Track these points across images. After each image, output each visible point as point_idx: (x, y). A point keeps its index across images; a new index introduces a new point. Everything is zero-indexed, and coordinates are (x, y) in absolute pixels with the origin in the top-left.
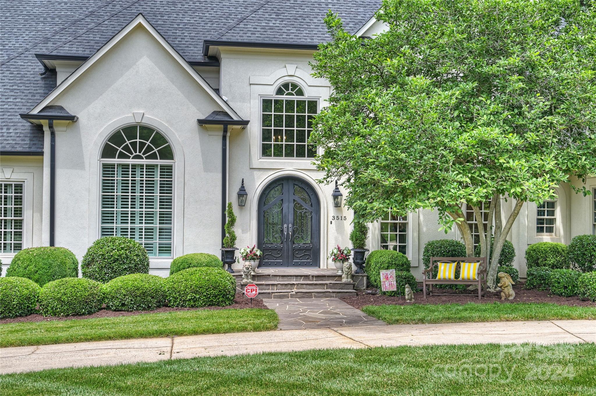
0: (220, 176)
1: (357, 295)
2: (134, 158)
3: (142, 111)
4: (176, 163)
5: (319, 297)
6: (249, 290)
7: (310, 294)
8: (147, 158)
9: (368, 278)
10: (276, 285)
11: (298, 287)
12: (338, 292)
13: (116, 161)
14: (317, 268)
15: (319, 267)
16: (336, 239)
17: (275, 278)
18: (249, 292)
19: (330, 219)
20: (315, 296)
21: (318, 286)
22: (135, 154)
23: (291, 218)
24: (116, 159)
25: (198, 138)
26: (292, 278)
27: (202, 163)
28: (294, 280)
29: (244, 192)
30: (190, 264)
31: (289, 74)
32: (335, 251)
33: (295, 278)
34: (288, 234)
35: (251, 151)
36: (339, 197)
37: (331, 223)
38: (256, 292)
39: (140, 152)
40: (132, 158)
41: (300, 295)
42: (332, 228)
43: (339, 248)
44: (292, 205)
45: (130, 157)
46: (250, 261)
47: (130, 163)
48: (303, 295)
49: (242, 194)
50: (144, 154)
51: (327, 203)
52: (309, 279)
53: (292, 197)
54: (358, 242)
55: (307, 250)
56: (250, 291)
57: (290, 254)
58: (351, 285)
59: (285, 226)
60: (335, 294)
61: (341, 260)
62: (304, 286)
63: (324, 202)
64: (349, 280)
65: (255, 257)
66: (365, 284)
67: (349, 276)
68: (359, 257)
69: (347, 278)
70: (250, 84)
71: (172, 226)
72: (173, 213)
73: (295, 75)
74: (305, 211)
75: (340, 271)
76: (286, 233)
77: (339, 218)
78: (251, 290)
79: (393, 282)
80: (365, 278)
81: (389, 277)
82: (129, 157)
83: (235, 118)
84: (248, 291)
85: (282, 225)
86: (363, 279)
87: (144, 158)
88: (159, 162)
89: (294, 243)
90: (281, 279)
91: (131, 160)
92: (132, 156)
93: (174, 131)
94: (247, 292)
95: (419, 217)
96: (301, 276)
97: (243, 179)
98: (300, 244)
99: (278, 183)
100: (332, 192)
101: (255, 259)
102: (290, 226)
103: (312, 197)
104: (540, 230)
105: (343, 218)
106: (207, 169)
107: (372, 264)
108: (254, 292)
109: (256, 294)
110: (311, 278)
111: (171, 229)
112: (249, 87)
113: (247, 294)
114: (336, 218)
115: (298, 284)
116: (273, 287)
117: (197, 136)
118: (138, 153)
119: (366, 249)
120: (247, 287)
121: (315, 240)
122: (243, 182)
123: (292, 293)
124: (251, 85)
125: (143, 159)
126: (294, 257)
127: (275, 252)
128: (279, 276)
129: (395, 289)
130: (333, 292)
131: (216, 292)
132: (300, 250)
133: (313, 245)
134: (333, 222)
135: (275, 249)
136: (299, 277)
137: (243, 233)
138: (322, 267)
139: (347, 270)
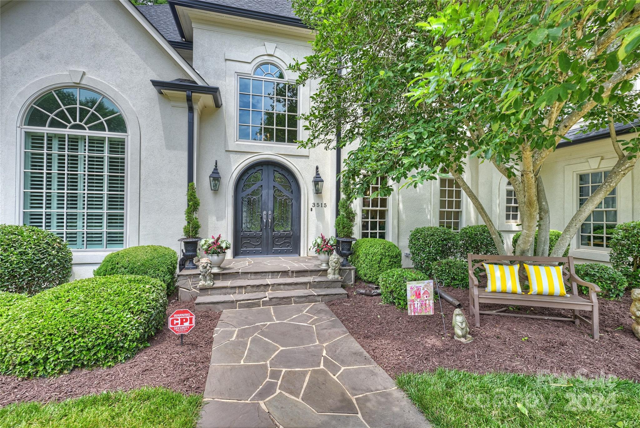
0: (185, 155)
1: (348, 296)
2: (74, 127)
3: (82, 69)
4: (129, 137)
5: (300, 303)
6: (177, 320)
7: (289, 300)
8: (90, 128)
9: (356, 272)
10: (245, 287)
11: (274, 288)
12: (324, 295)
13: (46, 130)
14: (296, 257)
15: (300, 255)
16: (317, 227)
17: (245, 276)
18: (177, 324)
19: (311, 206)
20: (295, 302)
21: (298, 286)
22: (73, 123)
23: (271, 205)
24: (47, 128)
25: (158, 110)
26: (267, 274)
27: (163, 139)
28: (270, 277)
29: (217, 175)
30: (118, 264)
31: (269, 53)
32: (319, 241)
33: (270, 274)
34: (267, 221)
35: (227, 131)
36: (320, 183)
37: (311, 210)
38: (191, 323)
39: (81, 121)
40: (70, 128)
41: (275, 302)
42: (313, 215)
43: (323, 237)
44: (271, 192)
45: (67, 126)
46: (212, 256)
47: (66, 133)
48: (280, 300)
49: (216, 177)
50: (86, 124)
51: (307, 190)
52: (288, 275)
53: (272, 184)
54: (346, 229)
55: (287, 237)
56: (179, 322)
57: (270, 241)
58: (339, 283)
59: (265, 213)
60: (321, 297)
61: (326, 251)
62: (282, 286)
63: (304, 188)
64: (337, 276)
65: (219, 250)
66: (353, 279)
67: (337, 272)
68: (346, 247)
69: (334, 274)
70: (226, 60)
71: (124, 211)
72: (125, 196)
73: (275, 55)
74: (285, 198)
75: (324, 265)
76: (265, 220)
77: (319, 205)
78: (182, 320)
79: (427, 302)
80: (353, 272)
81: (422, 293)
82: (65, 127)
83: (200, 83)
84: (175, 322)
85: (262, 212)
86: (351, 273)
87: (87, 129)
88: (107, 134)
89: (274, 231)
90: (253, 277)
91: (67, 130)
92: (69, 125)
93: (127, 99)
94: (172, 324)
95: (398, 204)
96: (279, 272)
97: (216, 161)
98: (280, 230)
99: (257, 168)
100: (312, 179)
101: (219, 253)
102: (270, 212)
103: (293, 184)
104: (508, 217)
105: (323, 205)
106: (170, 145)
107: (361, 256)
108: (187, 324)
109: (191, 327)
110: (290, 274)
111: (123, 216)
112: (224, 63)
113: (173, 328)
114: (316, 205)
115: (273, 285)
116: (240, 290)
117: (158, 106)
118: (78, 122)
119: (354, 238)
120: (173, 316)
121: (295, 228)
122: (216, 164)
123: (265, 299)
124: (228, 62)
125: (85, 129)
126: (274, 245)
127: (254, 240)
128: (251, 273)
129: (431, 313)
130: (319, 295)
131: (89, 340)
132: (280, 237)
133: (294, 232)
134: (314, 209)
135: (254, 237)
136: (276, 274)
137: (217, 221)
138: (302, 255)
139: (334, 264)
